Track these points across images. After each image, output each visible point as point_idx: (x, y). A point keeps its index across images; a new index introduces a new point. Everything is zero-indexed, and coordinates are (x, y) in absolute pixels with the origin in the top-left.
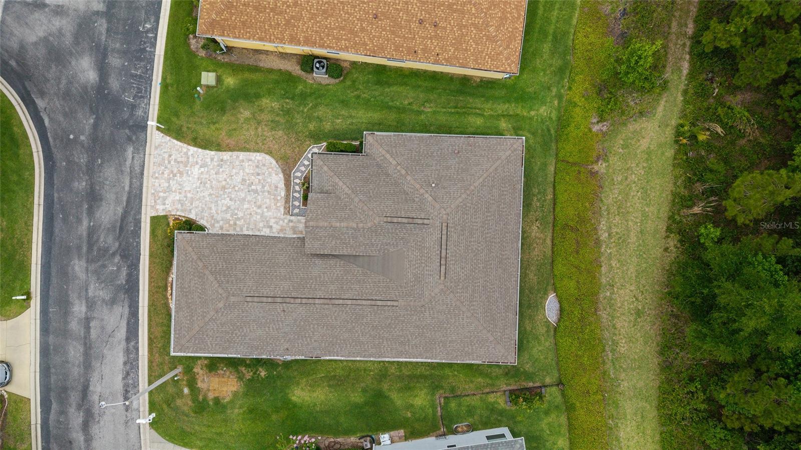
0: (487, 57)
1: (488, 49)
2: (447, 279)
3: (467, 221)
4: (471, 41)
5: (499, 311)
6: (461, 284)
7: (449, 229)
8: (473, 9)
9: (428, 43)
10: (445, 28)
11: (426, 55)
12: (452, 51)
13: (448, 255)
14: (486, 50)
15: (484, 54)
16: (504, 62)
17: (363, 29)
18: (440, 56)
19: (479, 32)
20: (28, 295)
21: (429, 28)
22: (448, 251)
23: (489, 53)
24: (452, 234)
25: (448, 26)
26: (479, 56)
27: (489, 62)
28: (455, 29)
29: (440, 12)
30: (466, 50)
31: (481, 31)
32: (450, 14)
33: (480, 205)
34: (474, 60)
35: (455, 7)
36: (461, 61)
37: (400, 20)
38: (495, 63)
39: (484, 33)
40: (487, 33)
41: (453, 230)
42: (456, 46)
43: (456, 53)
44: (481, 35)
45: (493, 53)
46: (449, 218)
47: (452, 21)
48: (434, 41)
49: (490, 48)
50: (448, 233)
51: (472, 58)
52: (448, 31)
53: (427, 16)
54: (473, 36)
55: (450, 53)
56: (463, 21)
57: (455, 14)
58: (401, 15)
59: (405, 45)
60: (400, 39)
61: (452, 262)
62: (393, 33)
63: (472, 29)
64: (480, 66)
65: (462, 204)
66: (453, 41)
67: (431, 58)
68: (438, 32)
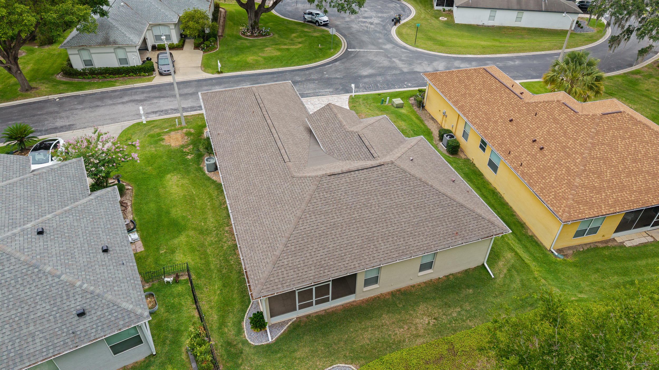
0: (553, 193)
1: (560, 189)
2: (329, 178)
3: (395, 186)
4: (554, 175)
5: (313, 253)
6: (329, 195)
7: (378, 168)
8: (579, 159)
9: (524, 155)
10: (545, 156)
11: (514, 160)
12: (533, 171)
13: (352, 173)
14: (558, 189)
15: (553, 190)
16: (562, 206)
17: (496, 122)
18: (521, 167)
19: (566, 175)
20: (221, 72)
21: (535, 149)
22: (357, 172)
23: (558, 192)
24: (376, 173)
25: (549, 156)
26: (548, 188)
27: (551, 197)
28: (551, 161)
29: (553, 146)
30: (544, 178)
31: (569, 175)
32: (559, 151)
33: (417, 196)
34: (541, 188)
35: (568, 150)
36: (531, 181)
37: (523, 132)
38: (555, 202)
39: (569, 178)
40: (572, 180)
41: (380, 172)
42: (539, 170)
43: (534, 174)
44: (566, 178)
45: (560, 194)
46: (390, 165)
47: (555, 156)
48: (528, 157)
49: (563, 190)
50: (375, 169)
51: (541, 185)
52: (545, 159)
53: (542, 142)
54: (559, 174)
55: (530, 171)
56: (564, 161)
57: (562, 153)
58: (527, 130)
59: (508, 146)
60: (509, 141)
61: (347, 179)
62: (510, 135)
63: (564, 170)
64: (541, 194)
65: (409, 176)
66: (541, 167)
67: (515, 164)
68: (538, 154)
